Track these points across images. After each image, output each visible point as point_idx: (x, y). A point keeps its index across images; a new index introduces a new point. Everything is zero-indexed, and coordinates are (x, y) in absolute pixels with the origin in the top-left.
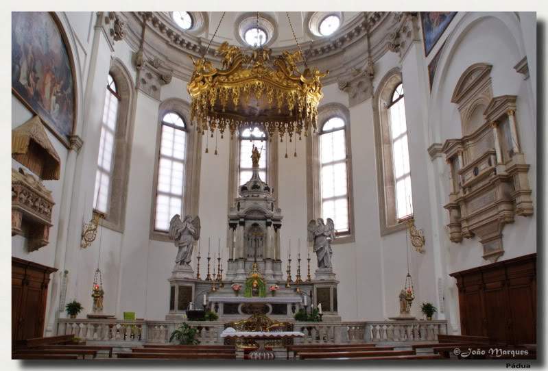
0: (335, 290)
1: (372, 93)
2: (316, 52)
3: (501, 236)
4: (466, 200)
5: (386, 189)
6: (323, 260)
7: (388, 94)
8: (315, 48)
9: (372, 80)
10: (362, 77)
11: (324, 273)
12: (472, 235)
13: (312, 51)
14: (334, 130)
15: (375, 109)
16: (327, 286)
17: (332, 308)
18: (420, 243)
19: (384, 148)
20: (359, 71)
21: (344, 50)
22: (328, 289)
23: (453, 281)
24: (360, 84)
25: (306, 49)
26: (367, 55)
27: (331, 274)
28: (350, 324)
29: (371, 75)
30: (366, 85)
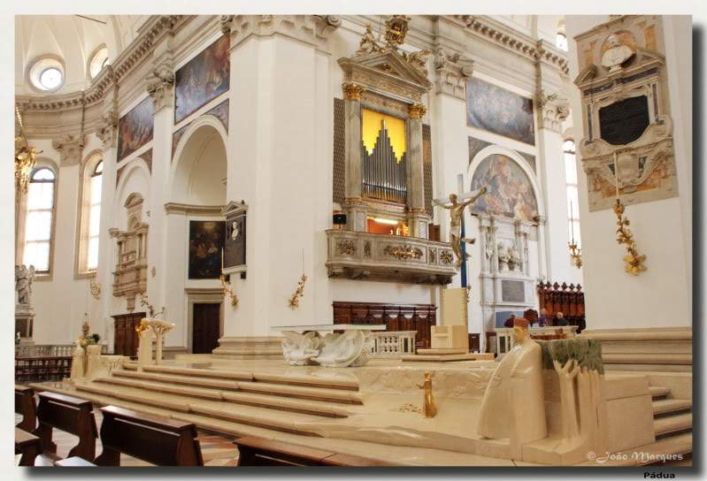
0: (31, 322)
1: (80, 161)
2: (35, 106)
3: (134, 299)
4: (122, 273)
5: (82, 243)
6: (23, 298)
7: (94, 165)
8: (34, 102)
9: (81, 150)
10: (74, 144)
11: (24, 308)
12: (123, 294)
13: (31, 105)
14: (44, 181)
15: (81, 175)
16: (24, 318)
17: (28, 335)
18: (97, 292)
19: (84, 210)
20: (71, 138)
21: (62, 112)
22: (26, 321)
23: (113, 320)
24: (71, 150)
25: (24, 101)
26: (80, 126)
27: (28, 308)
28: (40, 347)
29: (81, 146)
30: (77, 152)
